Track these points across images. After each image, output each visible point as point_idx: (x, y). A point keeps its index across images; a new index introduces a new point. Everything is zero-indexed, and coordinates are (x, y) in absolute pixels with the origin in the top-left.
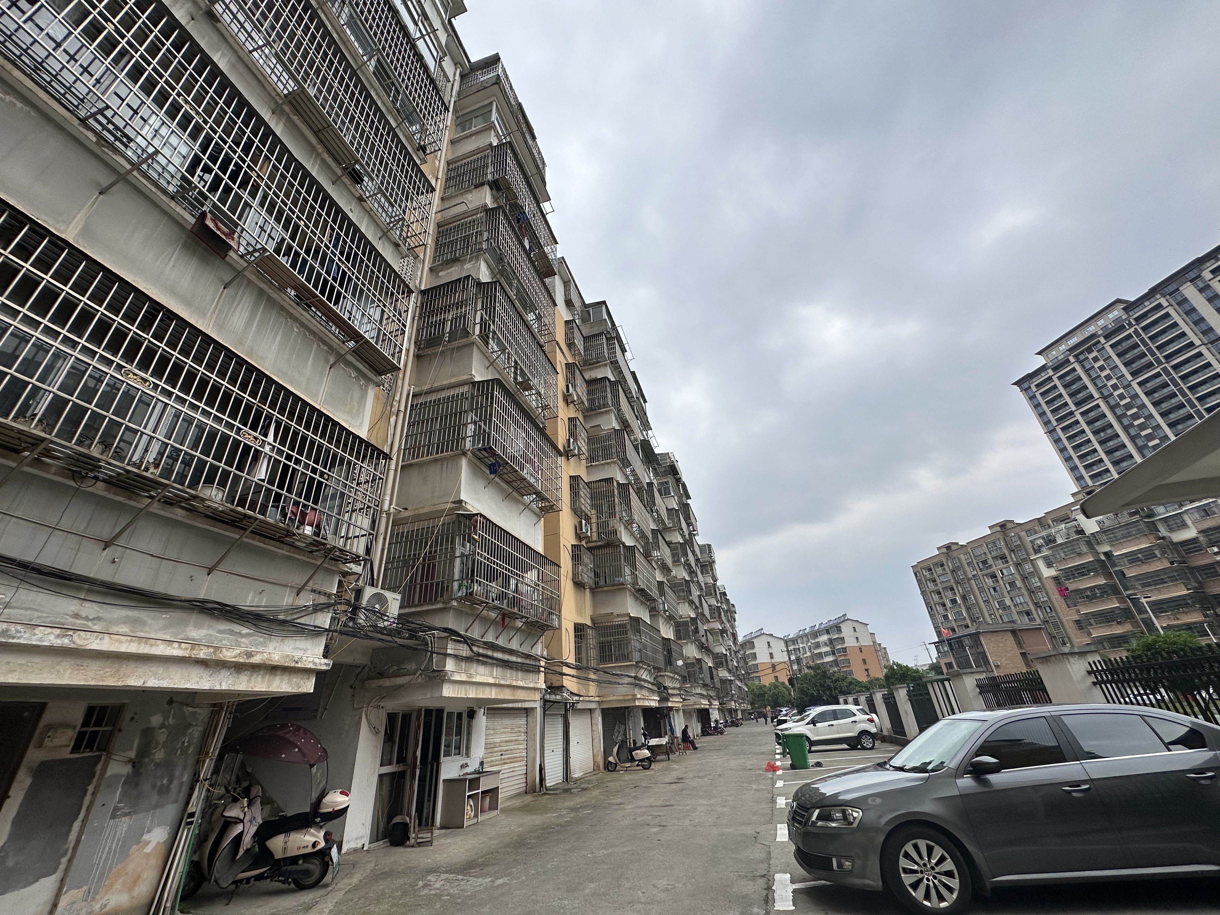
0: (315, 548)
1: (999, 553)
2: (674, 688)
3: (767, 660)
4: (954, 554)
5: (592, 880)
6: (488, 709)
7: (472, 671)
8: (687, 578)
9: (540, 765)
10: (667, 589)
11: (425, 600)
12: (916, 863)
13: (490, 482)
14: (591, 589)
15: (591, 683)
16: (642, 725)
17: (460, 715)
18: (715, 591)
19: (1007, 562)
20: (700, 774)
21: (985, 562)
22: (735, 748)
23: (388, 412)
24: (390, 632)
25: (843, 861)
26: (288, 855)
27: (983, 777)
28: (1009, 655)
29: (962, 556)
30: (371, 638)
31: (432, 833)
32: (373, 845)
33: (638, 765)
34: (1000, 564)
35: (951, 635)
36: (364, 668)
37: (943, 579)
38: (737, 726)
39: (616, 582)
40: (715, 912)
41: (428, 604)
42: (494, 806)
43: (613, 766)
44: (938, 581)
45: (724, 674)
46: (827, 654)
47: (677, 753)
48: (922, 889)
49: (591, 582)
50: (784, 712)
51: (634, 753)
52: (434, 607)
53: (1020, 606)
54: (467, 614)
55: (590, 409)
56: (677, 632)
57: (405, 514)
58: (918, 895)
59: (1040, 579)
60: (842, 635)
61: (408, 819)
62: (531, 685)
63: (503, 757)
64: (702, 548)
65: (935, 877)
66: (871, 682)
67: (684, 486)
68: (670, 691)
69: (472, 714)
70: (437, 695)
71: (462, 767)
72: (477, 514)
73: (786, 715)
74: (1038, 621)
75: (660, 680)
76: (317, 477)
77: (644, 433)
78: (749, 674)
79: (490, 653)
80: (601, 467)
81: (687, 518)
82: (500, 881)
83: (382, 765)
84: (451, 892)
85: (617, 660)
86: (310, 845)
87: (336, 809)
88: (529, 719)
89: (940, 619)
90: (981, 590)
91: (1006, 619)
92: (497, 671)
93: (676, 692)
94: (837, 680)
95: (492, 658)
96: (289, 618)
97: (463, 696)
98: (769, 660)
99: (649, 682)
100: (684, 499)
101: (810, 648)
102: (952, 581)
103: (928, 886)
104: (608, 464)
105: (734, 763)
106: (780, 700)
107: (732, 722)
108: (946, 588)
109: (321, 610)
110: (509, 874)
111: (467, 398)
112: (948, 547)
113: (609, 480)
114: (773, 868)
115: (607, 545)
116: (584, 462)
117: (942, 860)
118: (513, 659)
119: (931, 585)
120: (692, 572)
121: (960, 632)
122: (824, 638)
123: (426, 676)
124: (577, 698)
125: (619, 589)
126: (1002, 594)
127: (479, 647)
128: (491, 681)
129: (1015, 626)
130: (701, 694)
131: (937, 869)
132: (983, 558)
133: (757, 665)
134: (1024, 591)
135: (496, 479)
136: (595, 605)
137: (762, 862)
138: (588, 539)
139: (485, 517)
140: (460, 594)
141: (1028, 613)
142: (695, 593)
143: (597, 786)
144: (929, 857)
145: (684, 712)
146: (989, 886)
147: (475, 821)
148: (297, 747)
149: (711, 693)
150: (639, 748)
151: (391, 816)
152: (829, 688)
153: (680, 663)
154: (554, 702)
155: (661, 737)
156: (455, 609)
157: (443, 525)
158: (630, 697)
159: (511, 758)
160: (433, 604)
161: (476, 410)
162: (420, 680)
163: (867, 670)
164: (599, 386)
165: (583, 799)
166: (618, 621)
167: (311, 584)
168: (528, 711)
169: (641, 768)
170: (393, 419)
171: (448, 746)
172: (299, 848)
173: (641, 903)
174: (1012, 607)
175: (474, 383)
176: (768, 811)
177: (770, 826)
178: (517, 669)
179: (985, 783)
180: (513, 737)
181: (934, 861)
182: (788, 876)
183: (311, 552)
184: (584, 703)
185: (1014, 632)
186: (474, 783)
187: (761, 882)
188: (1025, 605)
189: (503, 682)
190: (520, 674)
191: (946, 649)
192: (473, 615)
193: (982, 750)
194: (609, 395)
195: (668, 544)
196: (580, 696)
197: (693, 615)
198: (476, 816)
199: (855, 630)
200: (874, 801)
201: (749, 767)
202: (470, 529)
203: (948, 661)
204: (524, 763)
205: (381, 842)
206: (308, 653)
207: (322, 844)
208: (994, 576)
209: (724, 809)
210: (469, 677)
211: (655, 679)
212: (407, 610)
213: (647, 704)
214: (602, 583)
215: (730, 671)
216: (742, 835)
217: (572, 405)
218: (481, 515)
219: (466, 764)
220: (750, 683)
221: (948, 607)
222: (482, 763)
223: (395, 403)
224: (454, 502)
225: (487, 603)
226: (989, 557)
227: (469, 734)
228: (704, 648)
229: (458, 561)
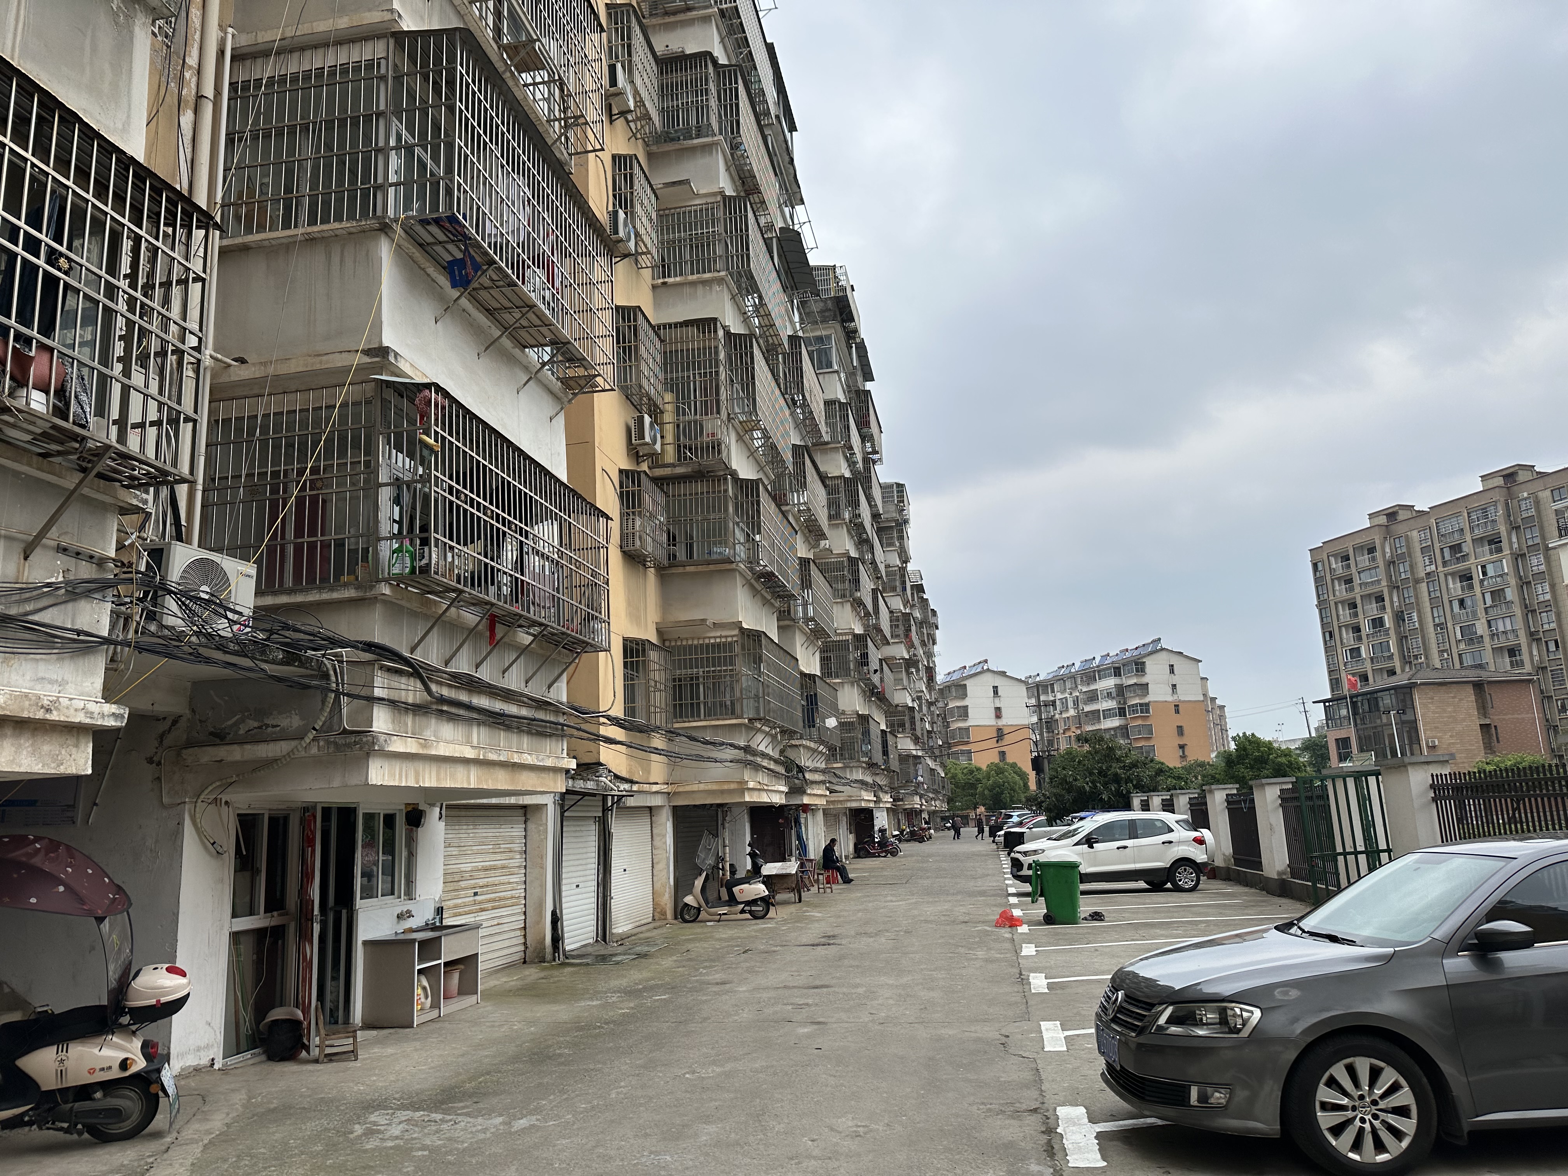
0: (54, 447)
1: (1490, 530)
2: (815, 770)
3: (989, 719)
4: (1400, 529)
5: (707, 1119)
6: (448, 807)
7: (428, 734)
8: (854, 554)
9: (554, 913)
10: (814, 572)
11: (311, 580)
12: (1345, 1093)
13: (448, 308)
14: (660, 570)
15: (654, 757)
16: (748, 839)
17: (389, 820)
18: (904, 583)
19: (1499, 550)
20: (871, 929)
21: (1456, 548)
22: (926, 882)
23: (172, 100)
24: (243, 647)
25: (1209, 1090)
26: (71, 1082)
27: (1491, 956)
28: (1459, 728)
29: (1415, 534)
30: (208, 661)
31: (355, 1037)
32: (231, 1060)
33: (743, 911)
34: (1485, 554)
35: (1361, 688)
36: (175, 722)
37: (1366, 578)
38: (921, 840)
39: (715, 557)
40: (958, 1171)
41: (320, 589)
42: (468, 987)
43: (693, 912)
44: (1357, 581)
45: (905, 744)
46: (1108, 714)
47: (814, 889)
48: (1349, 1136)
49: (662, 555)
50: (1015, 819)
51: (736, 890)
52: (335, 595)
53: (1502, 638)
54: (414, 614)
55: (666, 137)
56: (825, 662)
57: (240, 373)
58: (1342, 1144)
59: (1553, 586)
60: (1144, 680)
61: (300, 1014)
62: (549, 763)
63: (478, 898)
64: (886, 488)
65: (1376, 1117)
66: (1189, 769)
67: (862, 349)
68: (808, 776)
69: (415, 818)
70: (354, 780)
71: (400, 917)
72: (428, 386)
73: (1020, 824)
74: (1528, 668)
75: (791, 754)
76: (41, 262)
77: (787, 210)
78: (950, 746)
79: (463, 697)
80: (687, 290)
81: (863, 423)
82: (523, 1123)
83: (234, 915)
84: (428, 1142)
85: (709, 715)
86: (116, 1065)
87: (163, 1000)
88: (531, 826)
89: (1343, 656)
90: (1437, 604)
91: (1468, 661)
92: (479, 734)
93: (817, 777)
94: (1134, 765)
95: (469, 707)
96: (13, 611)
97: (412, 783)
98: (992, 721)
99: (771, 758)
100: (860, 379)
101: (1076, 702)
102: (1384, 583)
103: (1361, 1130)
104: (704, 283)
105: (930, 910)
106: (1006, 796)
107: (912, 833)
108: (1369, 595)
109: (87, 594)
110: (537, 1110)
111: (383, 78)
112: (1391, 515)
113: (708, 324)
114: (1050, 1099)
115: (700, 475)
116: (647, 274)
117: (1394, 1088)
118: (513, 709)
119: (1340, 590)
120: (863, 542)
121: (1377, 682)
122: (1109, 683)
123: (328, 743)
124: (627, 786)
125: (720, 571)
126: (1474, 613)
127: (440, 683)
128: (469, 753)
129: (1484, 675)
130: (862, 782)
131: (1382, 1105)
132: (1456, 539)
133: (967, 729)
134: (1517, 610)
135: (464, 302)
136: (666, 602)
137: (1027, 1086)
138: (655, 459)
139: (446, 394)
140: (396, 570)
141: (1513, 652)
142: (867, 584)
143: (667, 950)
144: (1372, 1083)
145: (826, 812)
146: (1466, 1129)
147: (434, 1014)
148: (62, 882)
149: (882, 781)
150: (746, 880)
151: (261, 1008)
152: (1117, 779)
153: (831, 722)
154: (584, 794)
155: (783, 860)
156: (387, 602)
157: (344, 405)
158: (733, 786)
159: (494, 900)
160: (332, 589)
161: (410, 112)
162: (314, 750)
163: (1182, 747)
164: (689, 75)
165: (646, 974)
166: (715, 636)
167: (53, 532)
168: (526, 812)
169: (748, 916)
170: (187, 118)
171: (368, 875)
172: (92, 1071)
173: (815, 1158)
174: (1487, 639)
175: (400, 37)
176: (1018, 998)
177: (1025, 1025)
178: (520, 731)
179: (1497, 965)
180: (498, 860)
181: (1378, 1092)
182: (1082, 1110)
183: (45, 455)
184: (641, 796)
185: (1478, 686)
186: (429, 948)
187: (1033, 1123)
188: (1511, 636)
189: (492, 757)
190: (526, 740)
191: (1344, 712)
192: (426, 617)
193: (1500, 911)
194: (713, 103)
195: (823, 478)
196: (632, 782)
197: (859, 630)
198: (435, 1005)
199: (1172, 671)
200: (1286, 993)
201: (961, 918)
202: (412, 422)
203: (1342, 734)
204: (520, 909)
205: (248, 1055)
206: (71, 690)
207: (140, 1064)
208: (1466, 578)
209: (932, 994)
210: (424, 746)
211: (782, 752)
212: (269, 601)
213: (765, 798)
214: (681, 555)
215: (916, 740)
216: (977, 1040)
217: (620, 123)
218: (439, 389)
219: (408, 912)
220: (949, 762)
221: (1363, 633)
222: (440, 911)
223: (187, 75)
224: (367, 352)
225: (461, 592)
226: (1468, 538)
227: (412, 855)
228: (876, 695)
229: (385, 495)
